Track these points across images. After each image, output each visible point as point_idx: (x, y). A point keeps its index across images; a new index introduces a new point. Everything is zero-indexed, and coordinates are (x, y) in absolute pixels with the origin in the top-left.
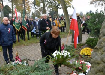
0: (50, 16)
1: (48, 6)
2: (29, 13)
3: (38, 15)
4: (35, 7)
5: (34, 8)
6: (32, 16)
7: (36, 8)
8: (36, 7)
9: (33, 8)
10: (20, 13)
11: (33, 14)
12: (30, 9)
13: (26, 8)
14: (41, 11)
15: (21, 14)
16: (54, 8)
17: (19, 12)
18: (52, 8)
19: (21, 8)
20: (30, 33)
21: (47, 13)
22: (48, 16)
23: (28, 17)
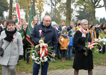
1: (76, 1)
2: (41, 12)
4: (51, 2)
5: (51, 4)
7: (53, 5)
8: (54, 3)
9: (49, 4)
10: (25, 11)
12: (42, 5)
13: (35, 3)
14: (62, 10)
15: (26, 13)
16: (87, 5)
17: (22, 10)
18: (85, 6)
19: (27, 3)
21: (73, 15)
22: (76, 20)
23: (38, 19)
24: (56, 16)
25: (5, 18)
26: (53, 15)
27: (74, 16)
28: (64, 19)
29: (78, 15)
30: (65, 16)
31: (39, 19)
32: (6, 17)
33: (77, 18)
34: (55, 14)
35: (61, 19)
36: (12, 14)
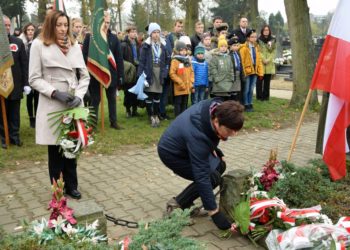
0: (219, 23)
3: (162, 12)
6: (134, 19)
11: (136, 7)
15: (83, 4)
20: (120, 95)
21: (204, 6)
22: (210, 20)
23: (115, 20)
24: (160, 9)
25: (30, 17)
26: (153, 7)
27: (206, 9)
28: (181, 18)
29: (217, 5)
30: (182, 9)
31: (118, 20)
32: (33, 15)
33: (212, 14)
34: (158, 6)
35: (174, 17)
36: (46, 8)
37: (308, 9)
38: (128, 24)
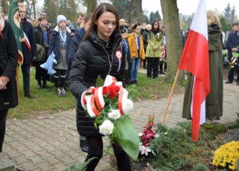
3: (68, 7)
6: (46, 11)
23: (30, 11)
24: (67, 4)
26: (61, 2)
30: (84, 5)
35: (78, 11)
37: (178, 10)
38: (41, 14)
